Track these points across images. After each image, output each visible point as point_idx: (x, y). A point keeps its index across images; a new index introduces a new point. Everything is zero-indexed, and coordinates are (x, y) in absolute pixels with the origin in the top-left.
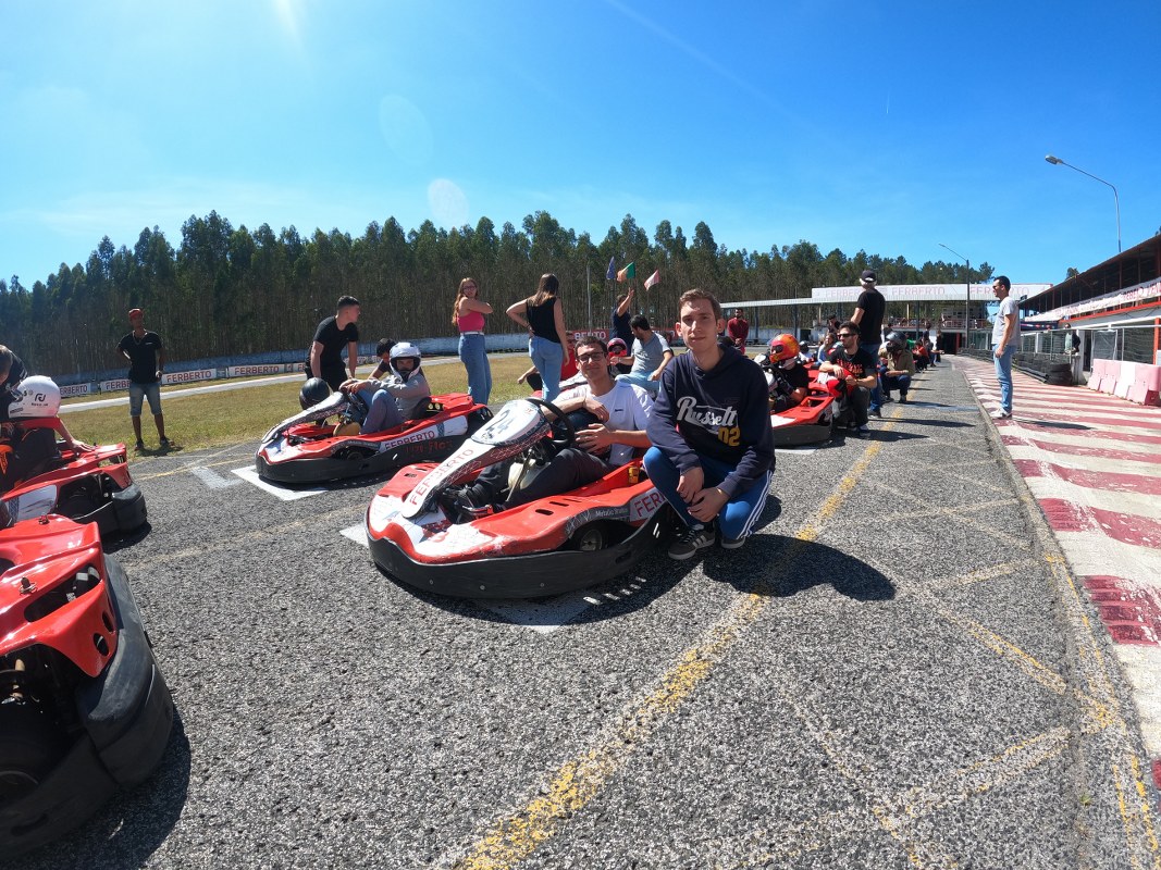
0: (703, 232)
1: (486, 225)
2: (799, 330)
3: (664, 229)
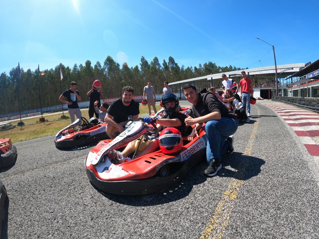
0: (171, 60)
1: (88, 63)
3: (156, 60)
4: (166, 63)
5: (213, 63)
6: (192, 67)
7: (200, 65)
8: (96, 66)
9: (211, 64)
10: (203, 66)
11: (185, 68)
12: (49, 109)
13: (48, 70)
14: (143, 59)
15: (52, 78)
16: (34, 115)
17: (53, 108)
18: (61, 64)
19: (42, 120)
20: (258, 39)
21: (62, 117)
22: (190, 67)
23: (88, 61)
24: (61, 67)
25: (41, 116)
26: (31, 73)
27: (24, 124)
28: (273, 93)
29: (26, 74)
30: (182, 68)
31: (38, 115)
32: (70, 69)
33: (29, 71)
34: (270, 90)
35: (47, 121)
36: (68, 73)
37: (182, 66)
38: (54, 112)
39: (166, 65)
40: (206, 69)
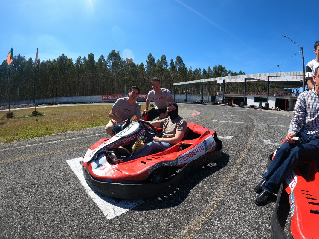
0: (179, 59)
1: (91, 57)
2: (210, 96)
3: (164, 58)
4: (174, 63)
5: (223, 66)
6: (200, 70)
7: (209, 68)
8: (100, 60)
9: (221, 67)
10: (212, 69)
12: (46, 101)
15: (53, 69)
16: (26, 107)
17: (50, 100)
18: (63, 55)
20: (285, 36)
22: (198, 69)
23: (91, 54)
24: (63, 59)
25: (34, 108)
28: (290, 104)
30: (190, 70)
31: (31, 107)
34: (287, 100)
36: (68, 65)
37: (190, 67)
38: (48, 105)
39: (174, 65)
40: (216, 72)
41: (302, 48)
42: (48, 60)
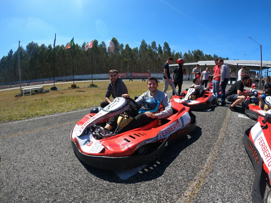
6: (181, 53)
7: (189, 51)
9: (199, 51)
11: (175, 53)
13: (60, 46)
14: (143, 42)
15: (63, 53)
19: (74, 86)
21: (91, 85)
22: (180, 53)
26: (45, 48)
27: (57, 89)
29: (40, 48)
30: (173, 53)
32: (80, 46)
33: (43, 45)
35: (78, 87)
37: (174, 51)
38: (66, 81)
39: (161, 49)
40: (195, 55)
41: (261, 46)
42: (58, 45)
